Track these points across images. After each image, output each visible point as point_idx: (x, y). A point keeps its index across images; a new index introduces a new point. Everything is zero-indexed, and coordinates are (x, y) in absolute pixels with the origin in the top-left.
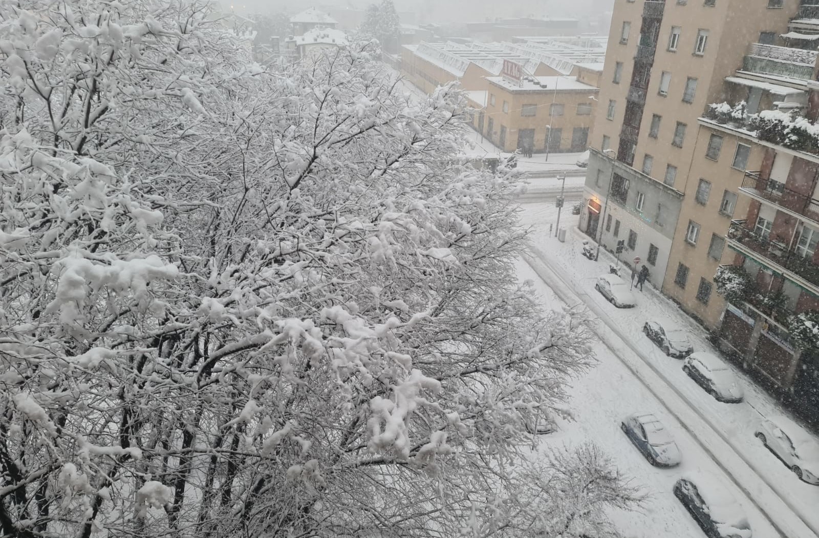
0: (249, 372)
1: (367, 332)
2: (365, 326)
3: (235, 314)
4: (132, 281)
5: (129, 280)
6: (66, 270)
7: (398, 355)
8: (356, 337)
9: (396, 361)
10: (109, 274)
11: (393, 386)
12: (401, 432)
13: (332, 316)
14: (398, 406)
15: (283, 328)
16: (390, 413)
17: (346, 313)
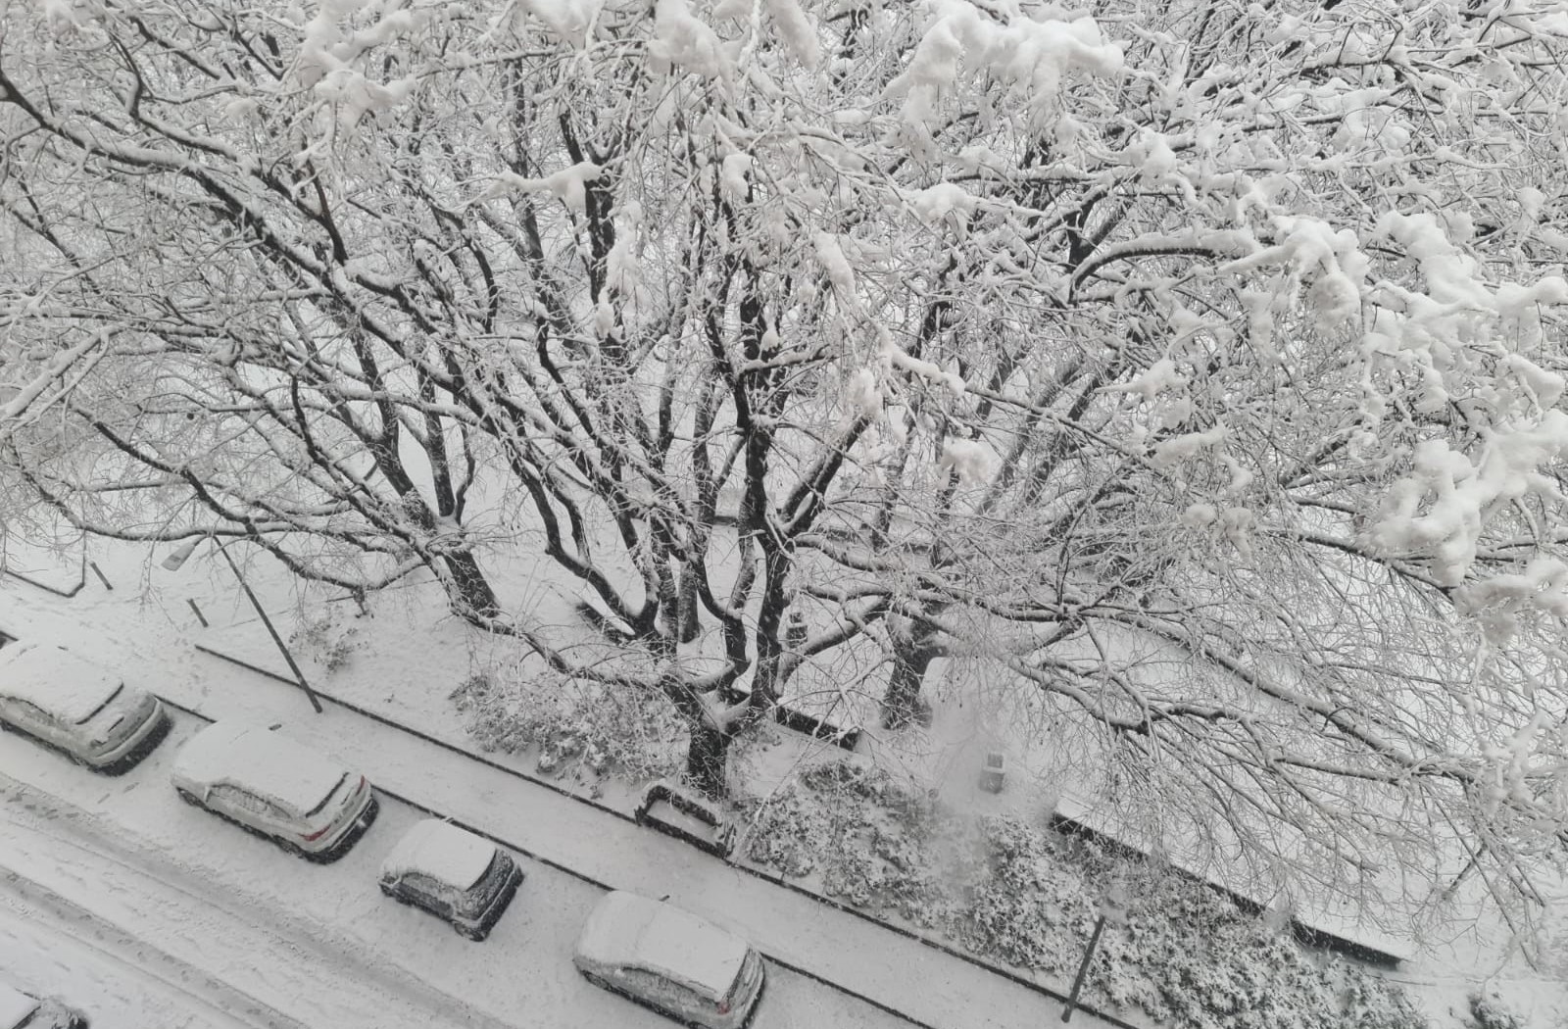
0: (1179, 304)
1: (1476, 294)
2: (1475, 278)
3: (1190, 177)
4: (1036, 66)
5: (1032, 63)
6: (936, 20)
7: (1534, 367)
8: (1444, 298)
9: (1524, 380)
10: (1002, 44)
11: (1487, 431)
12: (1464, 529)
13: (1402, 236)
14: (1480, 476)
15: (1286, 234)
16: (1457, 483)
17: (1439, 235)
